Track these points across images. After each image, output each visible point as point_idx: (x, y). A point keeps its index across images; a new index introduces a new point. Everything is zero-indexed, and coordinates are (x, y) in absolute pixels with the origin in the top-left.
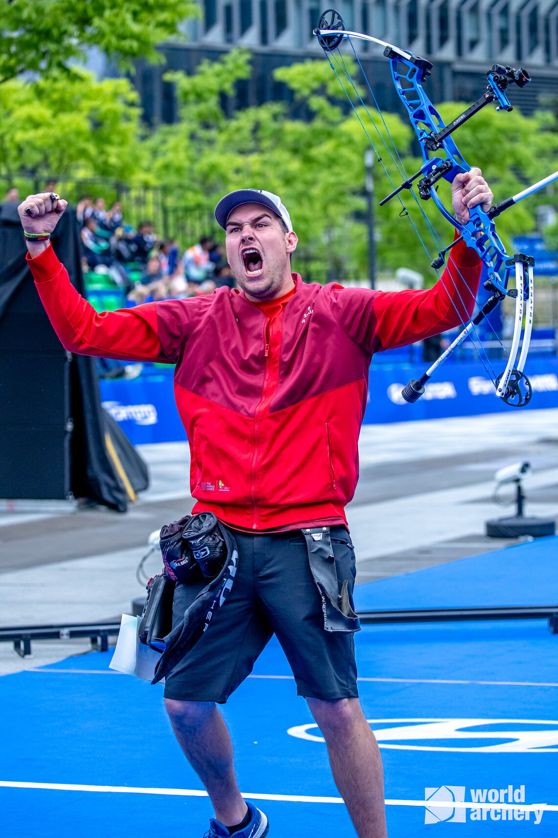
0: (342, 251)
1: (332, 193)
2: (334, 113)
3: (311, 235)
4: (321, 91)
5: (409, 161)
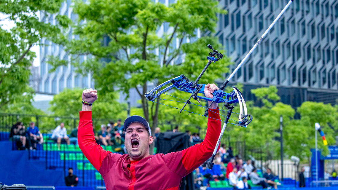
0: (271, 150)
1: (268, 131)
2: (270, 104)
3: (261, 145)
4: (266, 97)
5: (294, 120)
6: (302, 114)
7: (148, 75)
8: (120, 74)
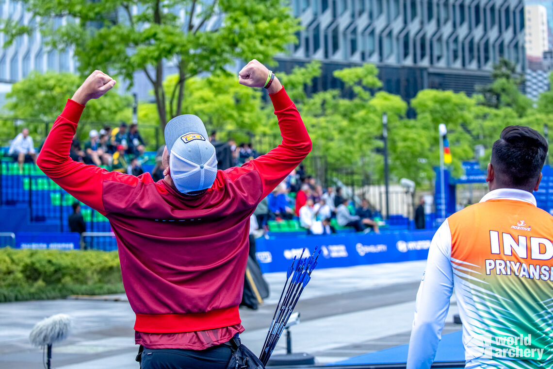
0: (369, 170)
1: (364, 138)
2: (366, 95)
3: (353, 160)
4: (359, 83)
5: (406, 121)
6: (418, 111)
7: (164, 49)
8: (118, 47)
